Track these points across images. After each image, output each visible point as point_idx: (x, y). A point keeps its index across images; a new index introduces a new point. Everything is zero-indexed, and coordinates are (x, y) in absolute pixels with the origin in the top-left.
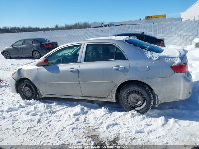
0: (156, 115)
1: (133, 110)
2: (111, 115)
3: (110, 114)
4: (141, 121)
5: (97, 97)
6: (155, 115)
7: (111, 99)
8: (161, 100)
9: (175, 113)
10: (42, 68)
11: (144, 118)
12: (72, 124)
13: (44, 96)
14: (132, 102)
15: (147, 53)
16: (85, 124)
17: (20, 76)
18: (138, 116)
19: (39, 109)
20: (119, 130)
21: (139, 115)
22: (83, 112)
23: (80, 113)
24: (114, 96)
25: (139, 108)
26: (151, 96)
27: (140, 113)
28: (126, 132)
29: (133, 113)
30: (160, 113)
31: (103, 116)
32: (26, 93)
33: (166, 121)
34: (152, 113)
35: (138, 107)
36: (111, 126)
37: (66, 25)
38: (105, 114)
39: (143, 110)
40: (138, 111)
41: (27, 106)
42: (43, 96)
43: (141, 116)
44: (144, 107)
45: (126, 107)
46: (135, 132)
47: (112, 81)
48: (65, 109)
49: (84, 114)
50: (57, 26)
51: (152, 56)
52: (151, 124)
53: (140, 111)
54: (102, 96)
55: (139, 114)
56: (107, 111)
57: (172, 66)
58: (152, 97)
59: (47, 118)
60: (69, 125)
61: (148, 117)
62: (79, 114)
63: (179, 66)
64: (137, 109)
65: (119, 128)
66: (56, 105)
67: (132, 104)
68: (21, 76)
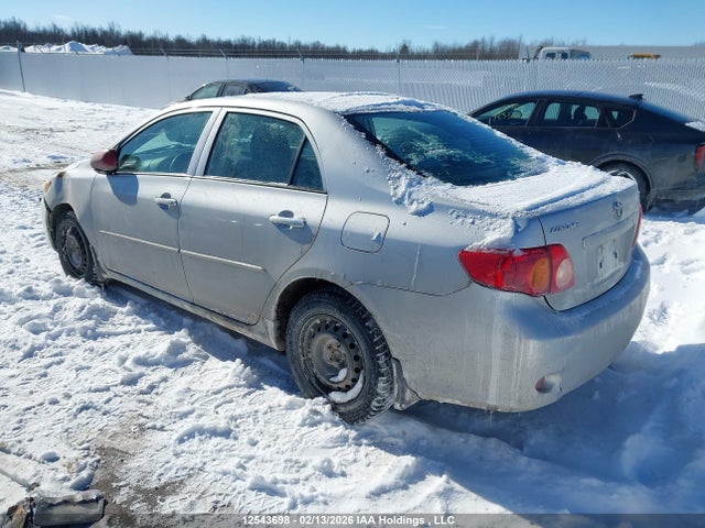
0: (400, 442)
1: (321, 398)
2: (249, 394)
3: (246, 390)
4: (323, 447)
5: (227, 318)
6: (392, 440)
7: (262, 334)
8: (412, 386)
9: (481, 459)
10: (102, 179)
11: (344, 440)
12: (102, 390)
13: (108, 275)
14: (325, 364)
15: (399, 177)
16: (140, 401)
17: (60, 196)
18: (329, 425)
19: (66, 313)
20: (214, 456)
21: (336, 424)
22: (172, 360)
23: (160, 359)
24: (271, 325)
25: (343, 394)
26: (378, 359)
27: (341, 415)
28: (225, 474)
29: (319, 408)
30: (423, 438)
31: (219, 392)
32: (74, 256)
33: (413, 478)
34: (384, 431)
35: (339, 389)
36: (201, 434)
37: (436, 44)
38: (230, 387)
39: (351, 407)
40: (335, 407)
41: (55, 295)
42: (105, 276)
43: (340, 430)
44: (355, 396)
45: (302, 381)
46: (253, 484)
47: (265, 270)
48: (143, 333)
49: (171, 366)
50: (405, 48)
51: (410, 194)
52: (343, 474)
53: (342, 409)
54: (242, 319)
55: (337, 418)
56: (242, 376)
57: (463, 252)
58: (381, 362)
59: (60, 349)
60: (90, 391)
61: (365, 441)
62: (157, 363)
63: (492, 254)
64: (336, 396)
65: (220, 451)
66: (128, 314)
67: (322, 374)
68: (61, 199)
